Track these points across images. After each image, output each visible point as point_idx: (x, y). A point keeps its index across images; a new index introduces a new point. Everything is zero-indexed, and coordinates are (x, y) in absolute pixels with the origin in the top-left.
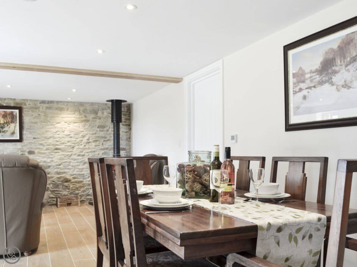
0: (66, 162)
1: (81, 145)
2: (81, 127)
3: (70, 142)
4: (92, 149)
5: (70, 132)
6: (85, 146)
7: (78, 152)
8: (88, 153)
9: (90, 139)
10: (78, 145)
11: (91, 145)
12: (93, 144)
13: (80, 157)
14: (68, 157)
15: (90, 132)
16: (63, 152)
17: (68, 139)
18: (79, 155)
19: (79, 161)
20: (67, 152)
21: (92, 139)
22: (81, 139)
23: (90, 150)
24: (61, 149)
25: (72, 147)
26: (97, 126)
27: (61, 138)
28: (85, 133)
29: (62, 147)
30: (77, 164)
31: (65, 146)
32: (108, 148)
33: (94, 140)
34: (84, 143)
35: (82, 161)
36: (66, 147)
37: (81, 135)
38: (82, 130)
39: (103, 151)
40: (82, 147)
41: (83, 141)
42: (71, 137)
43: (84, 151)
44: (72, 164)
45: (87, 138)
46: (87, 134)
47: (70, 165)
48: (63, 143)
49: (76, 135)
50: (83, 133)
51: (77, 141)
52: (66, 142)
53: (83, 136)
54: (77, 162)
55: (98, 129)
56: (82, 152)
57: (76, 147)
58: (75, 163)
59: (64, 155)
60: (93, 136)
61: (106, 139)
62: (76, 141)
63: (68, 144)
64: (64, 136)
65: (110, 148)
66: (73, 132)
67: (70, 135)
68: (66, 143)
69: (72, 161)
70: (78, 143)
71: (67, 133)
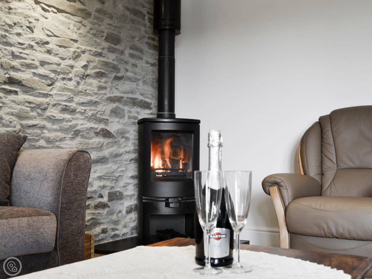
0: (34, 126)
1: (70, 79)
2: (72, 27)
3: (46, 66)
4: (92, 96)
5: (48, 36)
6: (78, 83)
7: (64, 98)
8: (83, 104)
9: (92, 65)
10: (64, 79)
11: (91, 84)
12: (95, 82)
13: (67, 116)
14: (39, 111)
15: (89, 48)
16: (25, 92)
17: (39, 55)
18: (65, 110)
19: (65, 125)
20: (38, 96)
21: (95, 67)
22: (71, 62)
23: (89, 98)
24: (24, 82)
25: (49, 82)
26: (105, 35)
27: (24, 49)
28: (81, 46)
29: (24, 76)
30: (60, 135)
31: (34, 74)
32: (122, 98)
33: (97, 70)
34: (75, 76)
35: (71, 126)
36: (36, 78)
37: (72, 50)
38: (75, 37)
39: (114, 105)
40: (71, 85)
41: (75, 69)
42: (49, 52)
43: (77, 99)
44: (47, 134)
45: (84, 63)
46: (84, 52)
47: (42, 138)
48: (29, 66)
49: (60, 46)
50: (76, 45)
51: (62, 66)
52: (37, 63)
53: (76, 57)
54: (61, 130)
55: (106, 45)
56: (70, 100)
57: (58, 84)
58: (56, 130)
59: (30, 103)
60: (97, 59)
61: (120, 75)
62: (59, 65)
63: (41, 71)
64: (33, 43)
65: (125, 99)
66: (55, 36)
67: (47, 43)
68: (36, 68)
69: (48, 125)
70: (64, 73)
71: (39, 35)
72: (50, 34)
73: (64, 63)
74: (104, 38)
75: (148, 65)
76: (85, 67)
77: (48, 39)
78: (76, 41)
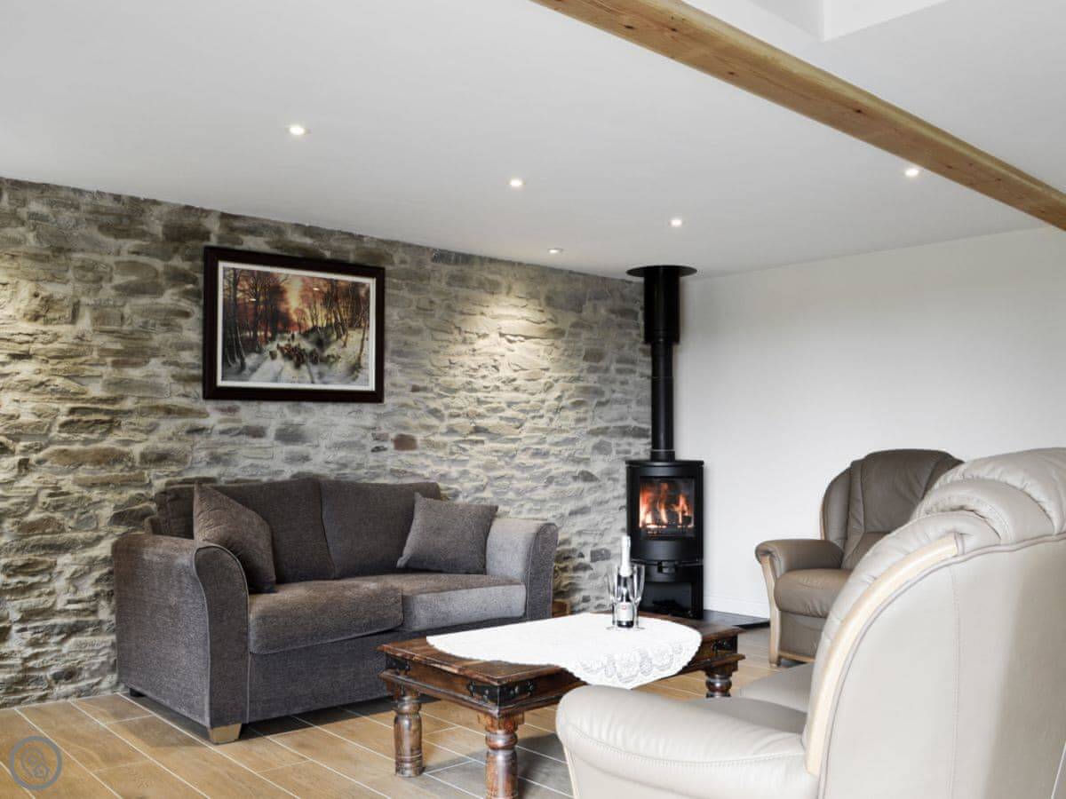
0: (502, 477)
1: (542, 417)
2: (542, 353)
3: (514, 406)
4: (568, 432)
5: (515, 371)
6: (551, 420)
7: (535, 440)
8: (557, 444)
9: (567, 394)
10: (534, 418)
11: (566, 418)
12: (572, 414)
13: (539, 461)
14: (507, 459)
15: (563, 374)
16: (492, 440)
17: (507, 395)
18: (537, 454)
19: (537, 472)
20: (506, 443)
21: (569, 398)
22: (542, 396)
23: (565, 435)
24: (490, 430)
25: (517, 424)
26: (583, 353)
27: (489, 392)
28: (554, 374)
29: (490, 422)
30: (531, 484)
31: (501, 418)
32: (607, 428)
33: (573, 400)
34: (548, 411)
35: (543, 473)
36: (503, 422)
37: (543, 381)
38: (546, 364)
39: (595, 440)
40: (542, 423)
41: (546, 404)
42: (516, 389)
43: (550, 439)
44: (516, 484)
45: (558, 394)
46: (557, 381)
47: (511, 489)
48: (495, 410)
49: (529, 380)
50: (548, 374)
51: (532, 403)
52: (504, 405)
53: (548, 388)
54: (533, 478)
55: (585, 365)
56: (542, 441)
57: (527, 425)
58: (526, 479)
59: (497, 451)
60: (573, 385)
61: (603, 399)
62: (528, 402)
63: (509, 413)
64: (499, 384)
65: (612, 429)
66: (523, 369)
67: (514, 380)
68: (503, 410)
69: (518, 474)
70: (534, 411)
71: (506, 372)
72: (517, 368)
73: (533, 399)
74: (582, 357)
75: (643, 379)
76: (559, 398)
77: (515, 375)
78: (547, 370)
